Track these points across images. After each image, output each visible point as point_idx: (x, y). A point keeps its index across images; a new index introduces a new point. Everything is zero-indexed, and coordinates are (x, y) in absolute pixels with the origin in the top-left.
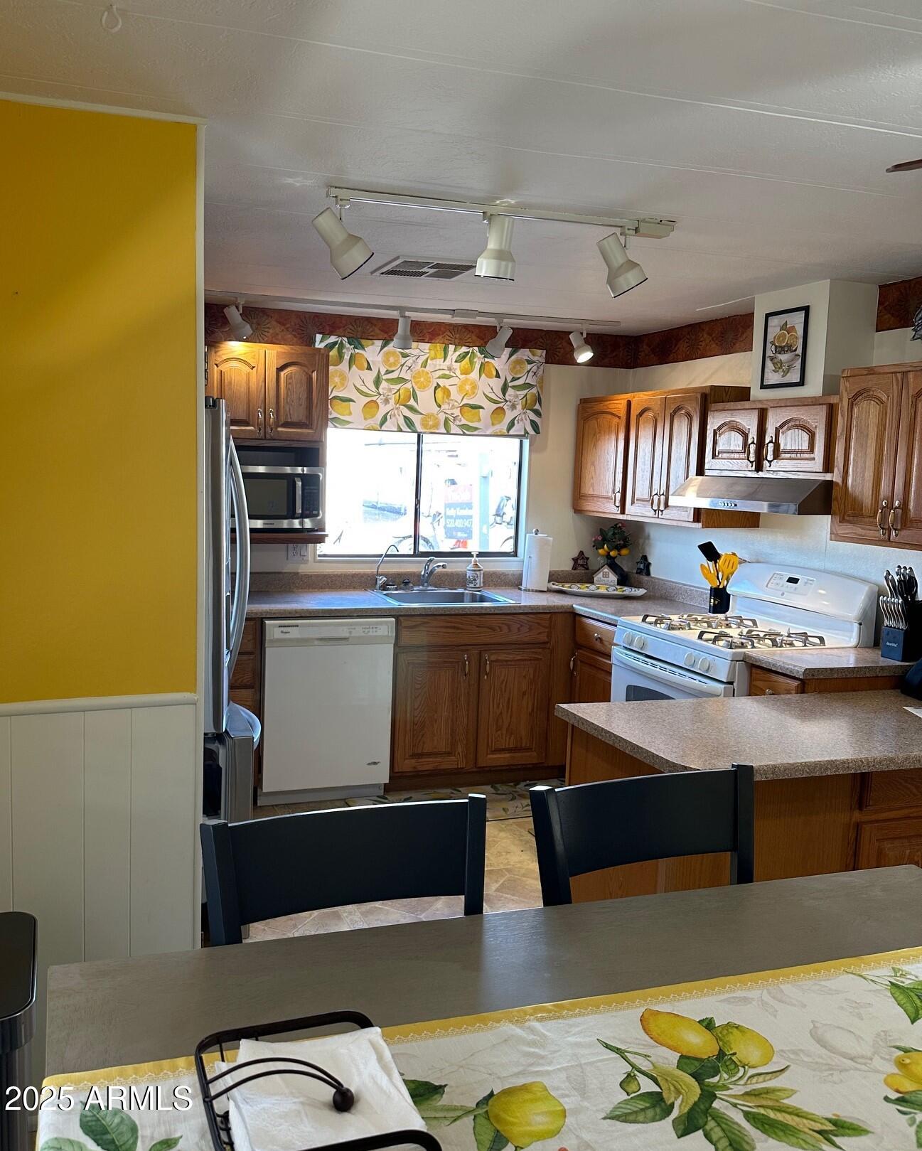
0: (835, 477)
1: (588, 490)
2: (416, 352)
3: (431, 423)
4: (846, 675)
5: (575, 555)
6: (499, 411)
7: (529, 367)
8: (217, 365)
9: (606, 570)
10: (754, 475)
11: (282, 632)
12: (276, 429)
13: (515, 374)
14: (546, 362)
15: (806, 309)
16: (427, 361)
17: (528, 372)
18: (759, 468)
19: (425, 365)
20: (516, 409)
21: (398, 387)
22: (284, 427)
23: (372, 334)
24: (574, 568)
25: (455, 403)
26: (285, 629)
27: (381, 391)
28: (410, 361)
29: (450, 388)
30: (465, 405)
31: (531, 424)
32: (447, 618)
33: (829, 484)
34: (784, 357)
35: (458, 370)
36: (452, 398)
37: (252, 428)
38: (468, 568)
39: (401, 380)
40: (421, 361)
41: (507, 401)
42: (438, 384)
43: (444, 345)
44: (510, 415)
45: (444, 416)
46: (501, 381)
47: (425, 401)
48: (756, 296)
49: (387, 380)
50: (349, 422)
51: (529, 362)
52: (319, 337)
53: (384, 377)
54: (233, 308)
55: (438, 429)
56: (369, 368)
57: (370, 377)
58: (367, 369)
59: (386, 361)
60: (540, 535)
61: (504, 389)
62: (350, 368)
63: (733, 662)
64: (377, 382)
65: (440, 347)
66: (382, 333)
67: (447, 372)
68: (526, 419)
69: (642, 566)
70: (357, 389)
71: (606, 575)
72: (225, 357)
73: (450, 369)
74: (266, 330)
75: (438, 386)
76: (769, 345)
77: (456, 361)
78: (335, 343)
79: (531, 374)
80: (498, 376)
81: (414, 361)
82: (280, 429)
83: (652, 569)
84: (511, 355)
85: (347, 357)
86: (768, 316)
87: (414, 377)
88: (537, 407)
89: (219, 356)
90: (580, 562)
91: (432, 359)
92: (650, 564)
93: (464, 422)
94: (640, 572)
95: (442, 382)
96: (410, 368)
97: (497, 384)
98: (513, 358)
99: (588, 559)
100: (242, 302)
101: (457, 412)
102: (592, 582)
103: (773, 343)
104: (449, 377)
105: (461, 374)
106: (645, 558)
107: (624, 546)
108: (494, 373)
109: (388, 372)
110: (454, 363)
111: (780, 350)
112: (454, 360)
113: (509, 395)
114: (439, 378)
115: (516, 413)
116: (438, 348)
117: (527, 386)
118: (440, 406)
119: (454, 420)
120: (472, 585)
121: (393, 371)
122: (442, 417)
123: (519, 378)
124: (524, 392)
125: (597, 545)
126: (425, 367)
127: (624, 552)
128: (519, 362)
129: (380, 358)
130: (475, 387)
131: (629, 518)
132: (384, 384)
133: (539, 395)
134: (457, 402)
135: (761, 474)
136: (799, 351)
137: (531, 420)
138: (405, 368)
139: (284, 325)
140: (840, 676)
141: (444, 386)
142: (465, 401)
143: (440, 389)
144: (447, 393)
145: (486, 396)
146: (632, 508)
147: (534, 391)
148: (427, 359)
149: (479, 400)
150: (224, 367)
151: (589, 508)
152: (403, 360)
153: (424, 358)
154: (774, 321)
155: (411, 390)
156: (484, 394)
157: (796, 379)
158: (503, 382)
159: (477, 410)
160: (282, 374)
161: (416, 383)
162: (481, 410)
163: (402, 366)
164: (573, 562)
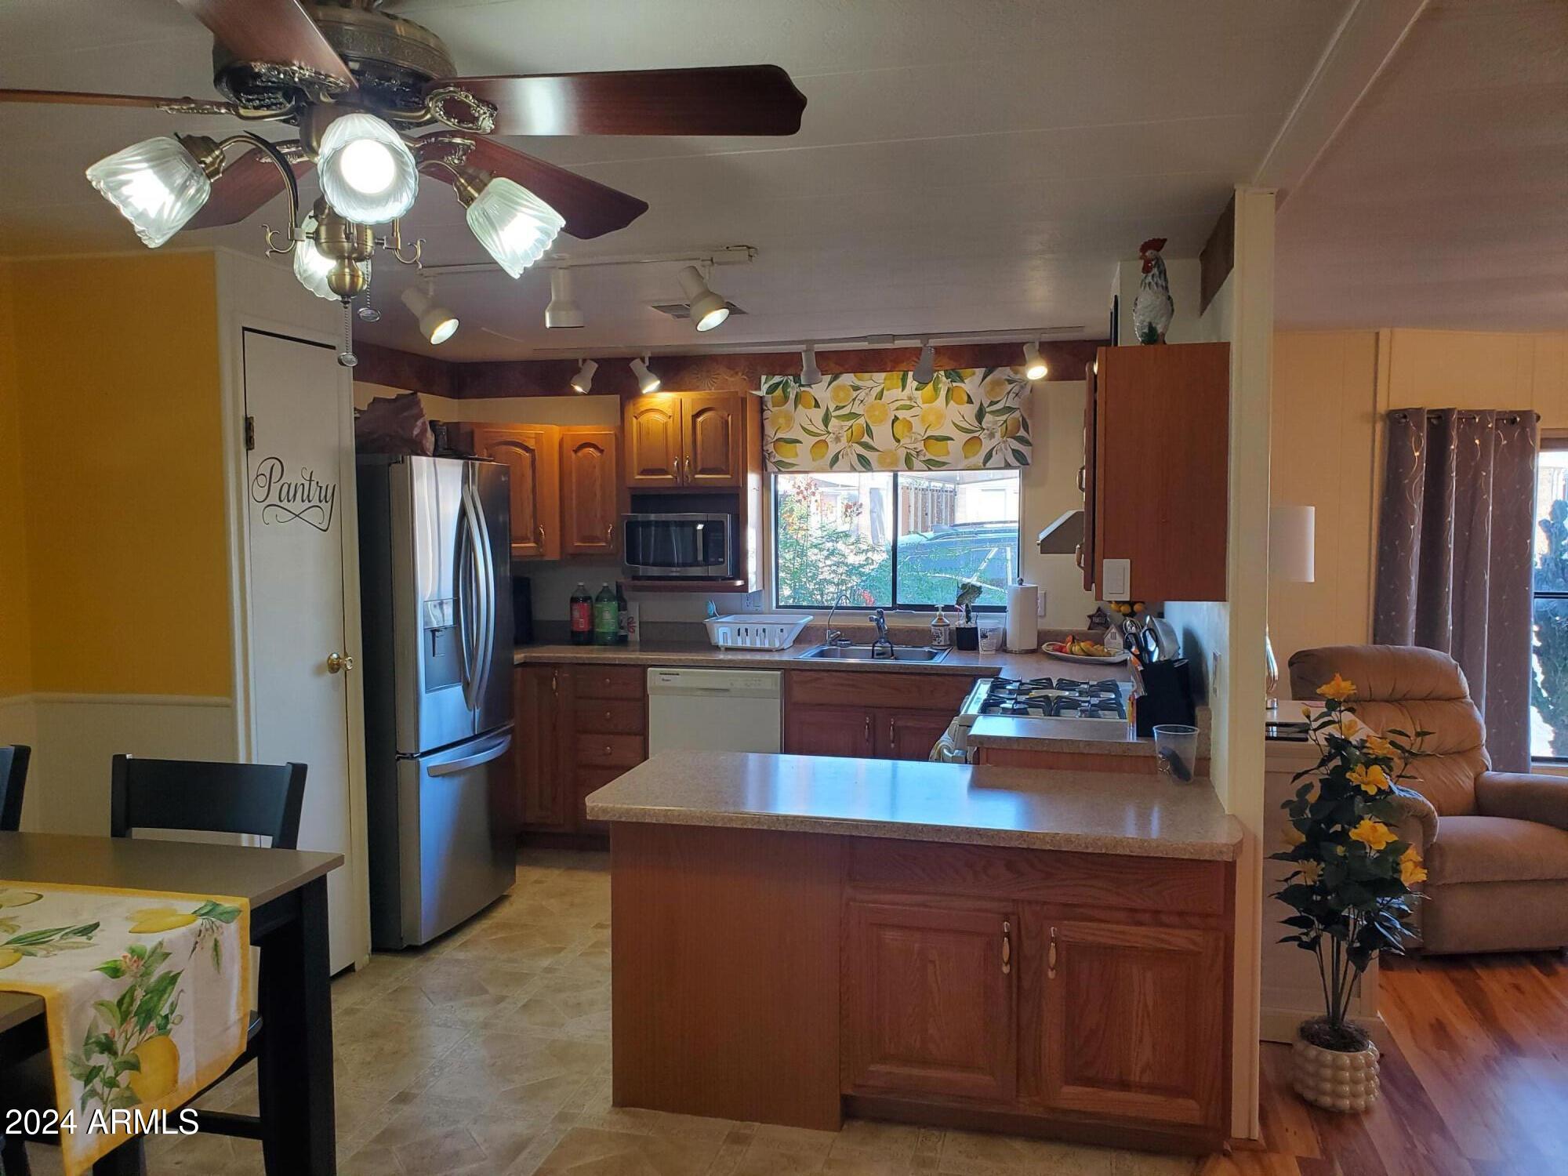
2: (870, 383)
3: (888, 460)
4: (1031, 747)
6: (973, 442)
7: (1010, 387)
8: (636, 417)
11: (663, 680)
12: (693, 476)
13: (995, 398)
16: (882, 391)
17: (1009, 393)
19: (880, 396)
20: (994, 437)
21: (849, 423)
22: (702, 474)
23: (827, 368)
24: (1090, 628)
25: (919, 437)
26: (665, 677)
27: (830, 429)
28: (862, 394)
29: (911, 419)
30: (928, 438)
31: (1014, 456)
32: (843, 674)
35: (920, 397)
36: (913, 430)
37: (670, 477)
38: (933, 623)
39: (853, 416)
40: (874, 393)
41: (984, 429)
42: (895, 416)
43: (902, 373)
44: (986, 445)
45: (905, 451)
46: (975, 407)
47: (882, 436)
49: (837, 417)
50: (793, 465)
51: (1010, 382)
52: (763, 378)
53: (834, 414)
54: (638, 361)
55: (897, 467)
56: (817, 405)
57: (817, 415)
58: (815, 407)
59: (835, 397)
61: (980, 415)
62: (795, 408)
63: (962, 728)
64: (826, 420)
65: (896, 376)
66: (837, 366)
67: (908, 403)
68: (1006, 449)
70: (804, 429)
72: (642, 409)
73: (910, 399)
74: (715, 376)
75: (896, 418)
77: (916, 389)
78: (778, 384)
79: (1012, 395)
80: (970, 401)
81: (867, 394)
82: (697, 476)
84: (985, 376)
85: (792, 396)
87: (867, 411)
88: (1022, 433)
89: (638, 408)
90: (1097, 620)
91: (888, 390)
93: (929, 456)
95: (901, 414)
96: (862, 401)
97: (970, 411)
98: (989, 378)
100: (647, 355)
101: (920, 446)
104: (912, 407)
105: (924, 403)
108: (966, 398)
109: (838, 408)
110: (914, 392)
112: (914, 388)
113: (988, 423)
114: (897, 409)
115: (994, 442)
116: (895, 377)
117: (1008, 410)
118: (898, 441)
119: (918, 455)
121: (844, 407)
122: (902, 453)
123: (998, 402)
124: (1004, 417)
126: (881, 399)
128: (997, 383)
129: (828, 394)
130: (940, 417)
132: (833, 422)
133: (1024, 418)
134: (919, 434)
137: (1013, 450)
138: (857, 402)
139: (733, 369)
141: (905, 418)
142: (929, 433)
143: (898, 421)
144: (910, 425)
145: (957, 426)
147: (1017, 414)
148: (883, 389)
149: (948, 430)
150: (644, 419)
152: (855, 394)
153: (879, 389)
155: (865, 426)
156: (953, 423)
158: (977, 408)
159: (945, 442)
160: (700, 419)
161: (870, 418)
162: (949, 442)
163: (854, 400)
164: (1089, 621)
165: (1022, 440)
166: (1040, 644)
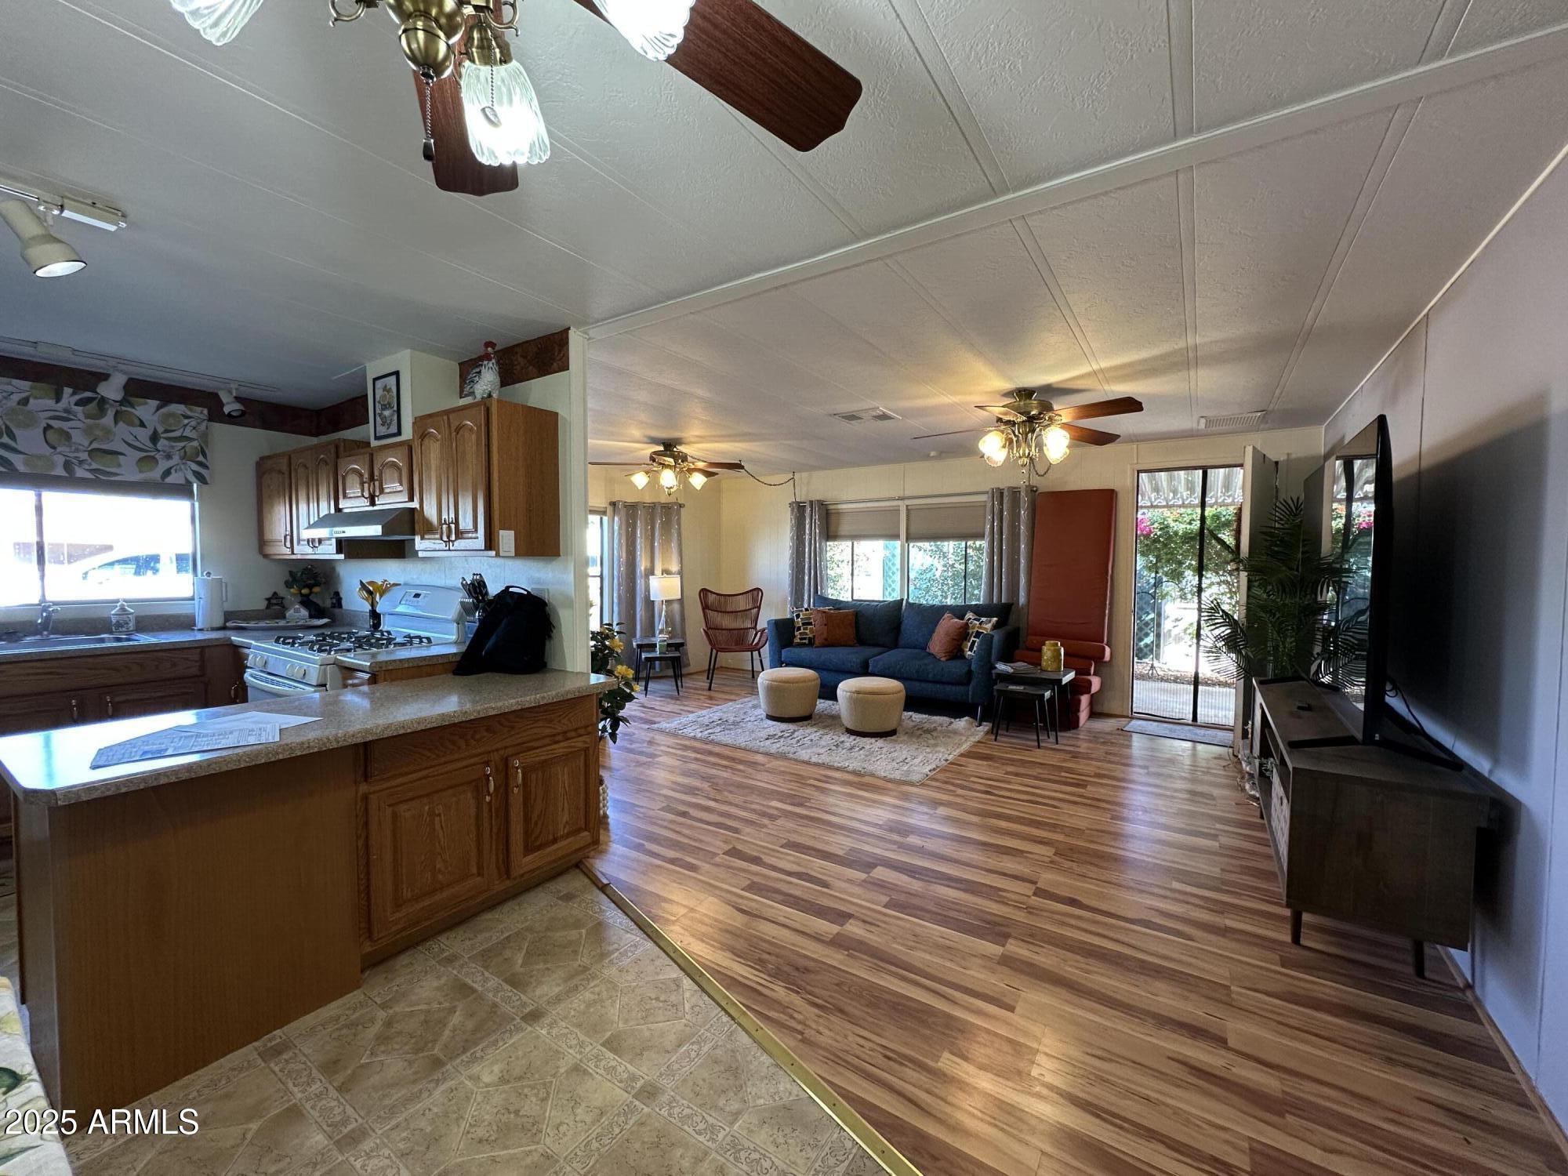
0: (415, 505)
1: (268, 536)
3: (40, 464)
5: (269, 595)
6: (149, 460)
7: (186, 421)
9: (297, 606)
10: (371, 508)
13: (168, 427)
14: (210, 420)
15: (397, 374)
17: (186, 426)
18: (373, 504)
19: (24, 402)
20: (172, 459)
24: (268, 607)
25: (81, 447)
29: (69, 430)
30: (96, 450)
31: (192, 475)
33: (413, 510)
34: (387, 413)
35: (81, 413)
36: (73, 441)
40: (16, 398)
41: (159, 451)
42: (48, 425)
43: (55, 387)
44: (162, 464)
45: (64, 458)
46: (149, 431)
48: (367, 365)
51: (186, 417)
55: (53, 471)
60: (212, 577)
61: (154, 439)
63: (323, 667)
65: (47, 387)
67: (63, 414)
68: (184, 469)
69: (334, 601)
71: (297, 611)
73: (67, 412)
75: (49, 427)
76: (377, 404)
77: (76, 405)
79: (190, 428)
80: (143, 426)
81: (6, 397)
83: (344, 603)
84: (158, 409)
86: (375, 380)
88: (201, 459)
90: (274, 601)
91: (36, 398)
92: (341, 599)
93: (96, 466)
94: (333, 606)
95: (55, 423)
97: (142, 434)
98: (163, 410)
99: (283, 598)
101: (83, 455)
102: (284, 617)
103: (379, 402)
104: (67, 419)
105: (86, 418)
106: (337, 594)
107: (317, 584)
108: (138, 422)
110: (73, 406)
111: (384, 407)
112: (73, 403)
113: (162, 446)
114: (50, 418)
115: (170, 462)
117: (186, 439)
118: (53, 447)
119: (80, 464)
120: (124, 629)
123: (174, 431)
124: (182, 444)
125: (288, 585)
126: (25, 405)
127: (316, 589)
128: (171, 415)
130: (109, 433)
131: (299, 557)
133: (202, 448)
134: (83, 446)
135: (376, 508)
136: (395, 408)
137: (191, 471)
140: (411, 665)
141: (60, 428)
142: (96, 446)
143: (52, 429)
144: (65, 435)
145: (128, 444)
146: (300, 547)
147: (195, 444)
148: (28, 397)
149: (117, 446)
151: (272, 553)
154: (379, 384)
156: (124, 441)
157: (394, 429)
158: (151, 432)
159: (114, 456)
161: (10, 421)
162: (121, 457)
164: (266, 602)
165: (200, 464)
166: (226, 620)
